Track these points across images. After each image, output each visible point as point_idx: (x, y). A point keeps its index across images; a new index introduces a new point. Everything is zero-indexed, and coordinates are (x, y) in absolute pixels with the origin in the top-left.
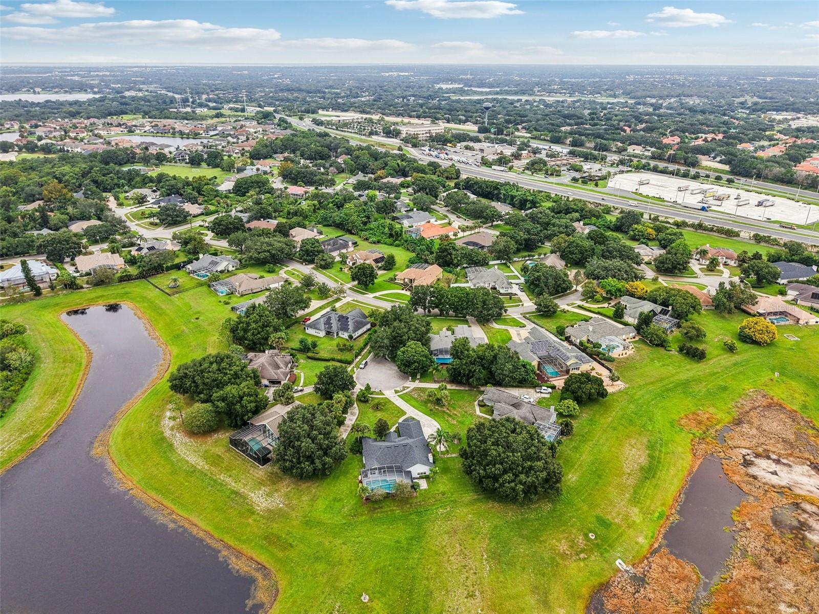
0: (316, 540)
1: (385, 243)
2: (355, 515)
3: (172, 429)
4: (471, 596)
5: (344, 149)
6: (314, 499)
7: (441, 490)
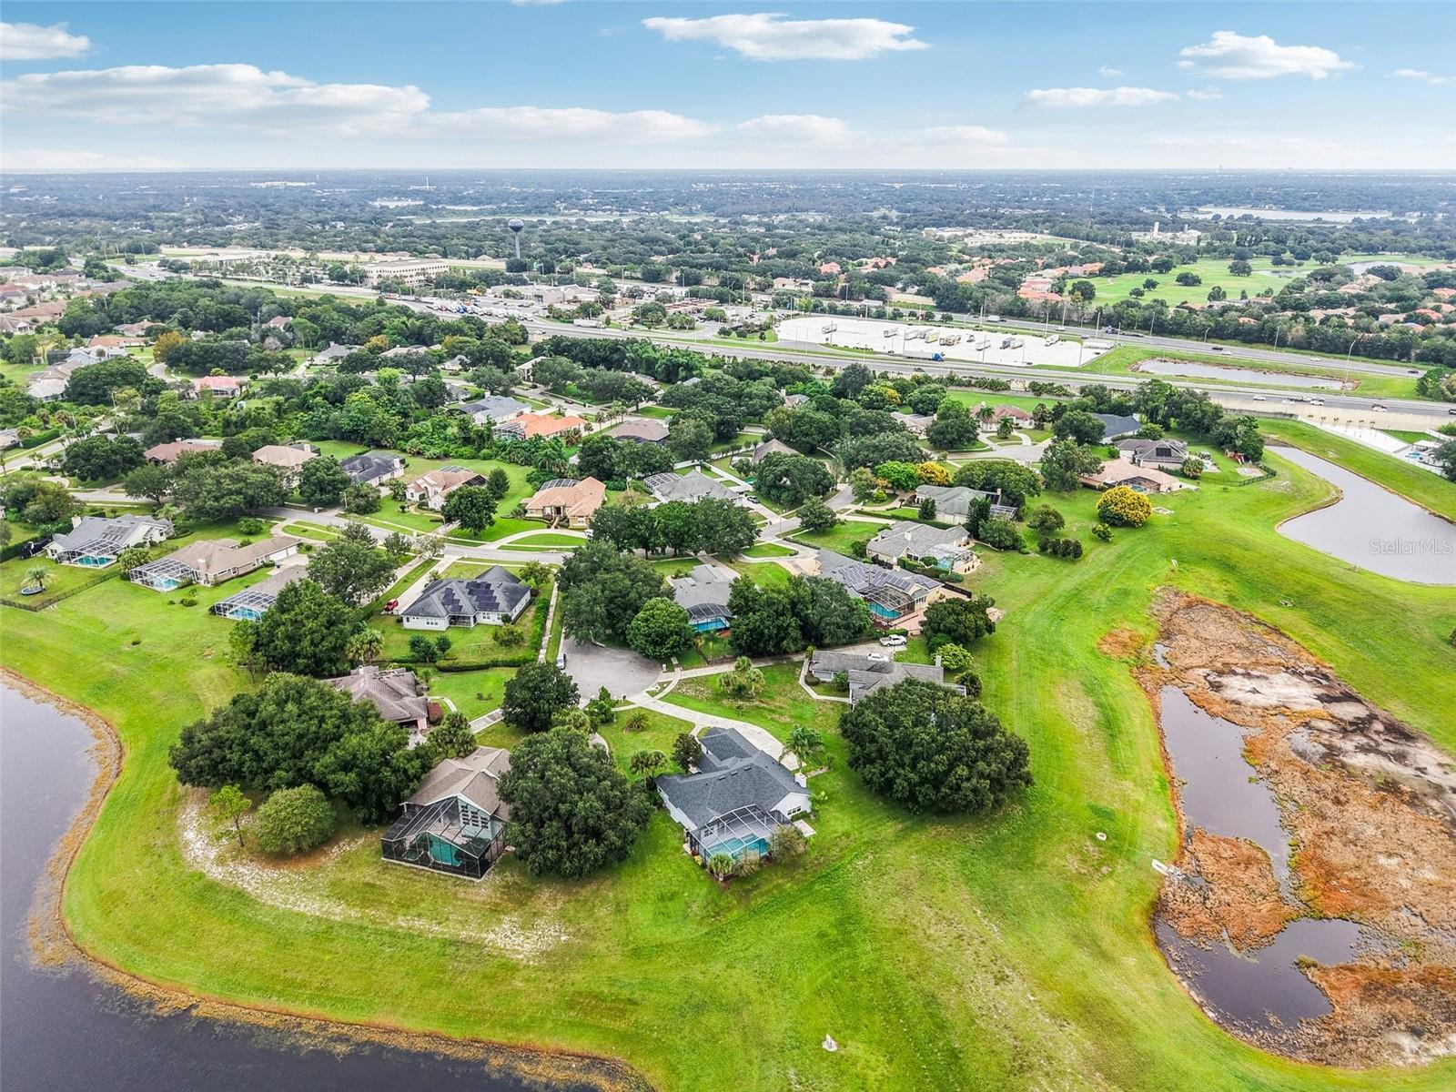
0: (676, 976)
1: (461, 456)
2: (718, 914)
3: (221, 861)
4: (1001, 979)
5: (273, 306)
6: (620, 908)
7: (840, 830)
